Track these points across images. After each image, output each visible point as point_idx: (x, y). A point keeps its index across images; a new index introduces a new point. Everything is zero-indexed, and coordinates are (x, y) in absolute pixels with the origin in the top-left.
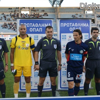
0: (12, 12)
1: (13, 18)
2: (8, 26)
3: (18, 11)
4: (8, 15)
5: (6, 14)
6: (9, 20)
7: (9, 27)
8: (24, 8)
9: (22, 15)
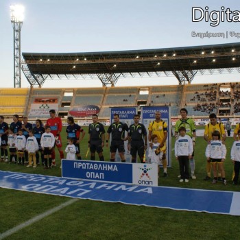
0: (208, 90)
1: (209, 98)
2: (202, 107)
3: (216, 88)
4: (202, 95)
5: (200, 92)
6: (204, 100)
7: (203, 110)
8: (224, 84)
9: (220, 93)
